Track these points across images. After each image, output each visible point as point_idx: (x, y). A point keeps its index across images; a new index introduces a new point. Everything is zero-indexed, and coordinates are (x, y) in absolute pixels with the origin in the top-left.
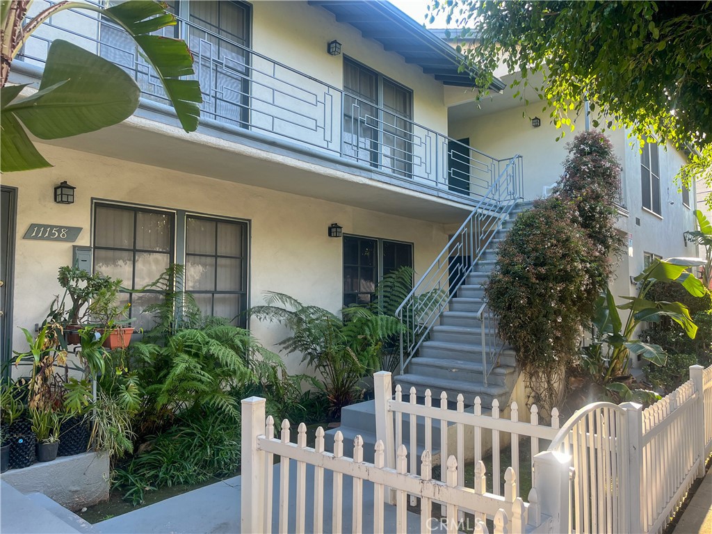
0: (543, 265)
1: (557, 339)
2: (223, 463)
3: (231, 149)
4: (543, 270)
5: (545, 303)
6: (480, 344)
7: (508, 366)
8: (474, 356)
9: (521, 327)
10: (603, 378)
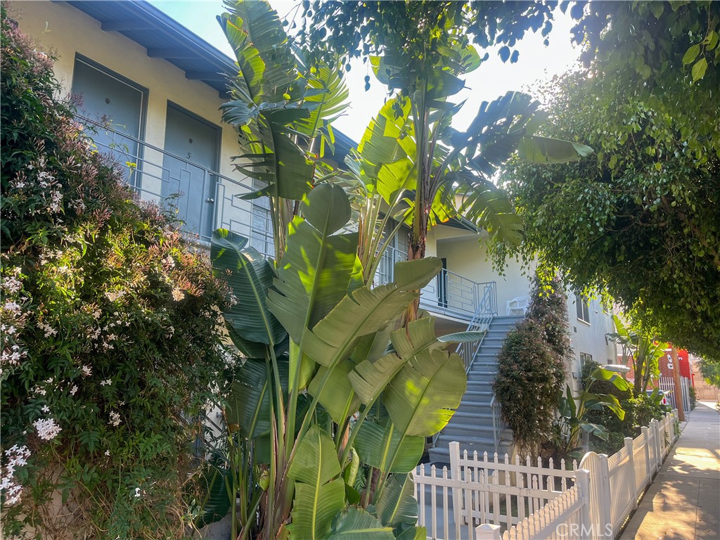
0: (530, 371)
1: (540, 420)
4: (530, 374)
5: (532, 397)
6: (492, 426)
7: (508, 441)
8: (489, 434)
9: (518, 413)
10: (565, 449)
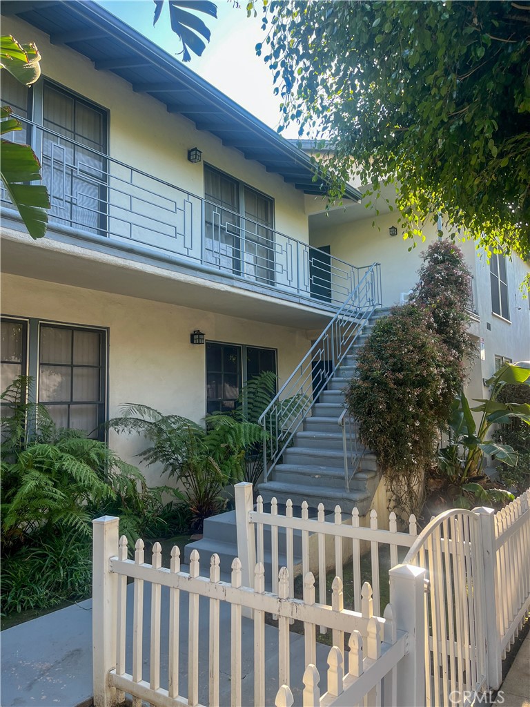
0: (400, 370)
1: (415, 443)
2: (77, 584)
3: (87, 256)
4: (400, 376)
5: (403, 409)
6: (341, 449)
7: (368, 471)
8: (336, 462)
9: (381, 431)
10: (460, 478)
